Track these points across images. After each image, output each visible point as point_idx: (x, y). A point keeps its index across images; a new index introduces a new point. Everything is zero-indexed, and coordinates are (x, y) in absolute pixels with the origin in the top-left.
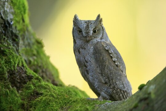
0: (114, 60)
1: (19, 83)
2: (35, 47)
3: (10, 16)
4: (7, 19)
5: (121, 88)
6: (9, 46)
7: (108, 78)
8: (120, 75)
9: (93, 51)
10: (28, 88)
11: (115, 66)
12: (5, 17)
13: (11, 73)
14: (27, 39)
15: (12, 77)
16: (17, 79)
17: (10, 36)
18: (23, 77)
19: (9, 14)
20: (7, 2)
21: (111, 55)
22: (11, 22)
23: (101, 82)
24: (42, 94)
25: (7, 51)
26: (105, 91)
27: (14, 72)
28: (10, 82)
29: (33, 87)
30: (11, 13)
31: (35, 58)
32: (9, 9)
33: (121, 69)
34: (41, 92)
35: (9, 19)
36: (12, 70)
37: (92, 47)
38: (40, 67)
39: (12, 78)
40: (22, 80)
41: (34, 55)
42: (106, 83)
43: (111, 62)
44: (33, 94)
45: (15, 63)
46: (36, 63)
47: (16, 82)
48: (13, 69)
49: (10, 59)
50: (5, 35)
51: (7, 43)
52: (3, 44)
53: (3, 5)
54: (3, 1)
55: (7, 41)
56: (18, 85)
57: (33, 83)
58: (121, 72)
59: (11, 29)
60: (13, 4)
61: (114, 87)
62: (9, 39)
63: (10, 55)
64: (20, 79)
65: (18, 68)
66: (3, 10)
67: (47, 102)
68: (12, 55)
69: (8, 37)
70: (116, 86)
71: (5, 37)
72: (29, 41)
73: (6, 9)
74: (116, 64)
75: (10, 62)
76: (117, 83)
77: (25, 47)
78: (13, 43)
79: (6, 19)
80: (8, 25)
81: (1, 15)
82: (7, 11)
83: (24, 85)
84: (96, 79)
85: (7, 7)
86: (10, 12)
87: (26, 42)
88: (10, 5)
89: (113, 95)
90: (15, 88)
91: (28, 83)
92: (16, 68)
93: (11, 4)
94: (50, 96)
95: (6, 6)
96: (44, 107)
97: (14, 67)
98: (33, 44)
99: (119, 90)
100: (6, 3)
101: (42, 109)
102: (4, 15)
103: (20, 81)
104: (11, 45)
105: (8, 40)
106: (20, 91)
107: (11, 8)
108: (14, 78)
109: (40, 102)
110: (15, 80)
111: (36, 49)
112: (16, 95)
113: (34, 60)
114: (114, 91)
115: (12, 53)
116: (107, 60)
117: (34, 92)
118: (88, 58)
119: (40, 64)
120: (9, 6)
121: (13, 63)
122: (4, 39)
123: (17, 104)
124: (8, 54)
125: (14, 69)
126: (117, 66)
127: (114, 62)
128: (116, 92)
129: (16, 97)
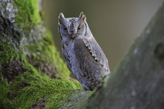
0: (93, 56)
1: (11, 75)
2: (42, 44)
3: (11, 15)
4: (8, 17)
5: (100, 80)
6: (8, 42)
7: (87, 71)
8: (100, 69)
9: (74, 47)
10: (19, 80)
11: (95, 60)
12: (5, 16)
13: (5, 66)
14: (32, 36)
15: (6, 69)
16: (10, 71)
17: (10, 33)
18: (16, 70)
19: (11, 13)
20: (10, 2)
21: (91, 52)
22: (12, 20)
23: (81, 75)
24: (29, 85)
25: (4, 46)
26: (85, 83)
27: (8, 65)
28: (3, 74)
29: (23, 79)
30: (14, 13)
31: (39, 53)
32: (11, 9)
33: (101, 64)
34: (29, 83)
35: (10, 18)
36: (6, 64)
37: (73, 44)
38: (43, 62)
39: (6, 71)
40: (15, 72)
41: (38, 51)
42: (85, 76)
43: (90, 57)
44: (21, 85)
45: (11, 57)
46: (38, 58)
47: (8, 74)
48: (7, 62)
49: (6, 53)
50: (5, 32)
51: (6, 39)
52: (2, 40)
53: (5, 6)
54: (5, 2)
55: (6, 38)
56: (10, 76)
57: (24, 75)
58: (101, 67)
59: (12, 27)
60: (17, 4)
61: (93, 79)
62: (9, 36)
63: (7, 50)
64: (13, 71)
65: (14, 62)
66: (4, 10)
67: (31, 92)
68: (9, 50)
69: (8, 34)
70: (94, 79)
71: (5, 34)
72: (35, 38)
73: (7, 9)
74: (96, 59)
75: (6, 56)
76: (95, 76)
77: (30, 43)
78: (12, 39)
79: (6, 18)
80: (8, 23)
81: (1, 14)
82: (8, 11)
83: (15, 77)
84: (77, 72)
85: (10, 7)
86: (12, 12)
87: (31, 39)
88: (13, 5)
89: (92, 87)
90: (6, 79)
91: (19, 75)
92: (11, 62)
93: (15, 5)
94: (36, 87)
95: (8, 6)
96: (28, 96)
97: (9, 60)
98: (39, 41)
99: (97, 82)
100: (9, 4)
101: (24, 98)
102: (4, 14)
103: (12, 73)
104: (10, 41)
105: (7, 36)
106: (10, 82)
107: (14, 8)
108: (7, 71)
109: (25, 91)
110: (7, 72)
111: (41, 46)
112: (5, 86)
113: (38, 55)
114: (92, 83)
115: (9, 48)
116: (86, 55)
117: (23, 83)
118: (70, 53)
119: (43, 59)
120: (12, 7)
121: (9, 57)
122: (3, 35)
123: (4, 94)
124: (5, 49)
125: (9, 63)
126: (96, 61)
127: (94, 57)
128: (94, 84)
129: (5, 87)
